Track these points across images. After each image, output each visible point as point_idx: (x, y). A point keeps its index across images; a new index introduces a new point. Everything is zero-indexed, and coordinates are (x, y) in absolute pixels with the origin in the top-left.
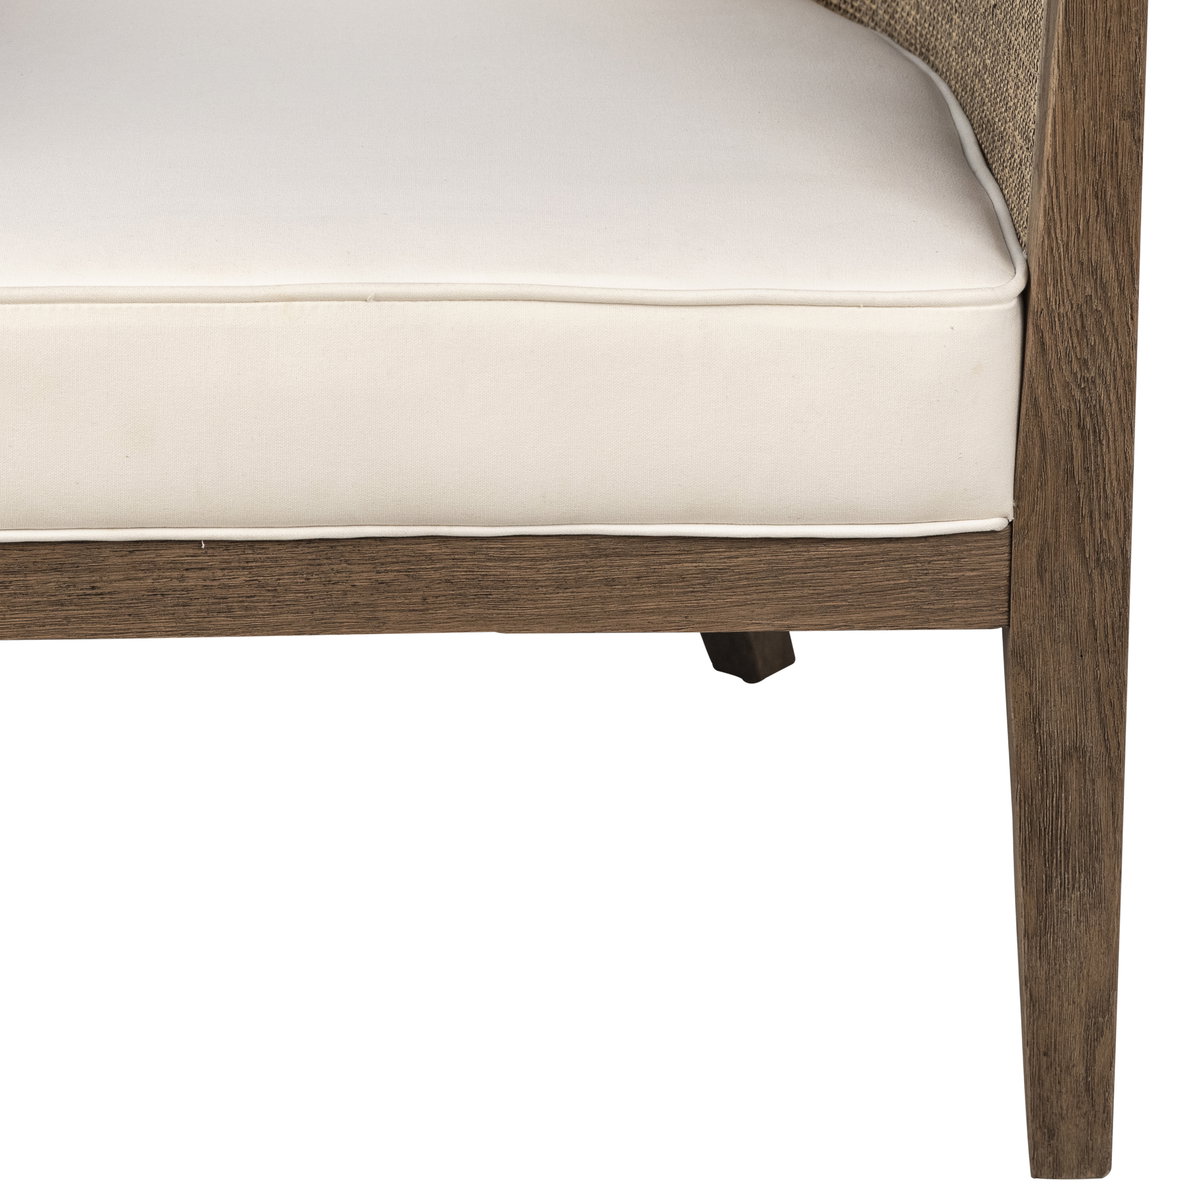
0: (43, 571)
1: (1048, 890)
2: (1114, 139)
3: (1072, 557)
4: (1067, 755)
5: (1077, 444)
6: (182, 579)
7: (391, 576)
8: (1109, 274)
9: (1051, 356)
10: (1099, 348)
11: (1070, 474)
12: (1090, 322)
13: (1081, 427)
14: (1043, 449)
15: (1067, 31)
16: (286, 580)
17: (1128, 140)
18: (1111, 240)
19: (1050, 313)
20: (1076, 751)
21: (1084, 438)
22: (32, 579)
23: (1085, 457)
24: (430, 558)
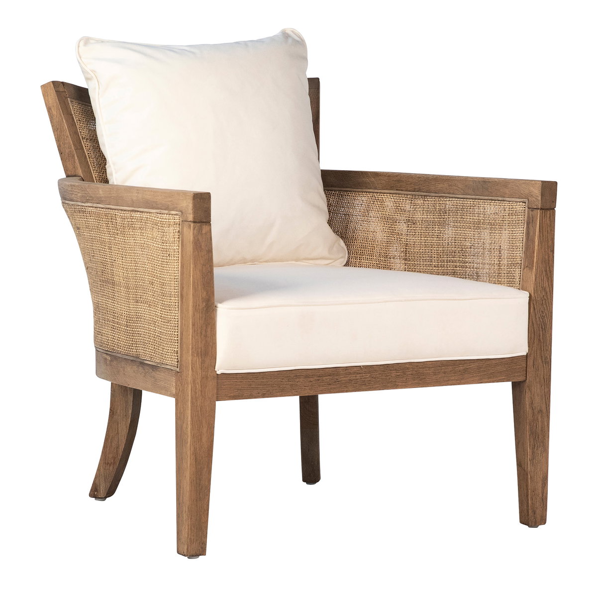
0: (326, 376)
1: (535, 447)
2: (549, 257)
3: (540, 361)
4: (539, 412)
5: (541, 333)
6: (356, 376)
7: (400, 373)
8: (548, 290)
9: (536, 310)
10: (546, 308)
11: (539, 340)
12: (544, 302)
13: (542, 328)
14: (534, 334)
15: (540, 231)
16: (378, 376)
17: (552, 257)
18: (548, 282)
19: (536, 300)
20: (540, 411)
21: (543, 331)
22: (324, 378)
23: (543, 335)
24: (408, 368)
